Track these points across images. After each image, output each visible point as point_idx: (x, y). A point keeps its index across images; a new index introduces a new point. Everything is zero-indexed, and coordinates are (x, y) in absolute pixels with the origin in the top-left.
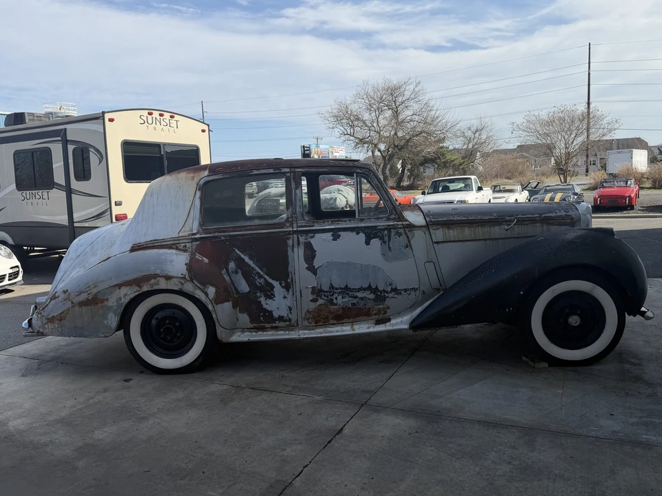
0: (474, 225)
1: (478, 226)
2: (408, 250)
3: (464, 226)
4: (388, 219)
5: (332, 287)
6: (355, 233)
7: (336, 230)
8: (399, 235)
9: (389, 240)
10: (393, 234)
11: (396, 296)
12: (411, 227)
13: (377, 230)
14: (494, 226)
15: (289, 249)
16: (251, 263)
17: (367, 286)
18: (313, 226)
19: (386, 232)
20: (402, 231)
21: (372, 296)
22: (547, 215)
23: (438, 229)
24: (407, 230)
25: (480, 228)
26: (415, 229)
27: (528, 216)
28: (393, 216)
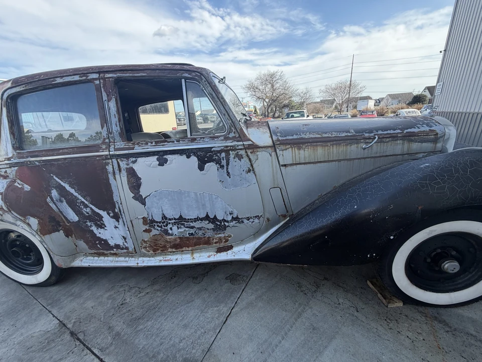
0: (329, 144)
1: (333, 145)
2: (251, 174)
3: (317, 146)
4: (226, 138)
5: (164, 217)
6: (185, 156)
7: (161, 154)
8: (240, 157)
9: (228, 164)
10: (232, 156)
11: (238, 224)
12: (254, 147)
13: (212, 152)
14: (351, 144)
15: (111, 177)
16: (72, 191)
17: (204, 215)
18: (133, 149)
19: (223, 155)
20: (242, 152)
21: (211, 226)
22: (409, 130)
23: (286, 149)
24: (249, 152)
25: (335, 147)
26: (258, 150)
27: (389, 132)
28: (232, 135)
